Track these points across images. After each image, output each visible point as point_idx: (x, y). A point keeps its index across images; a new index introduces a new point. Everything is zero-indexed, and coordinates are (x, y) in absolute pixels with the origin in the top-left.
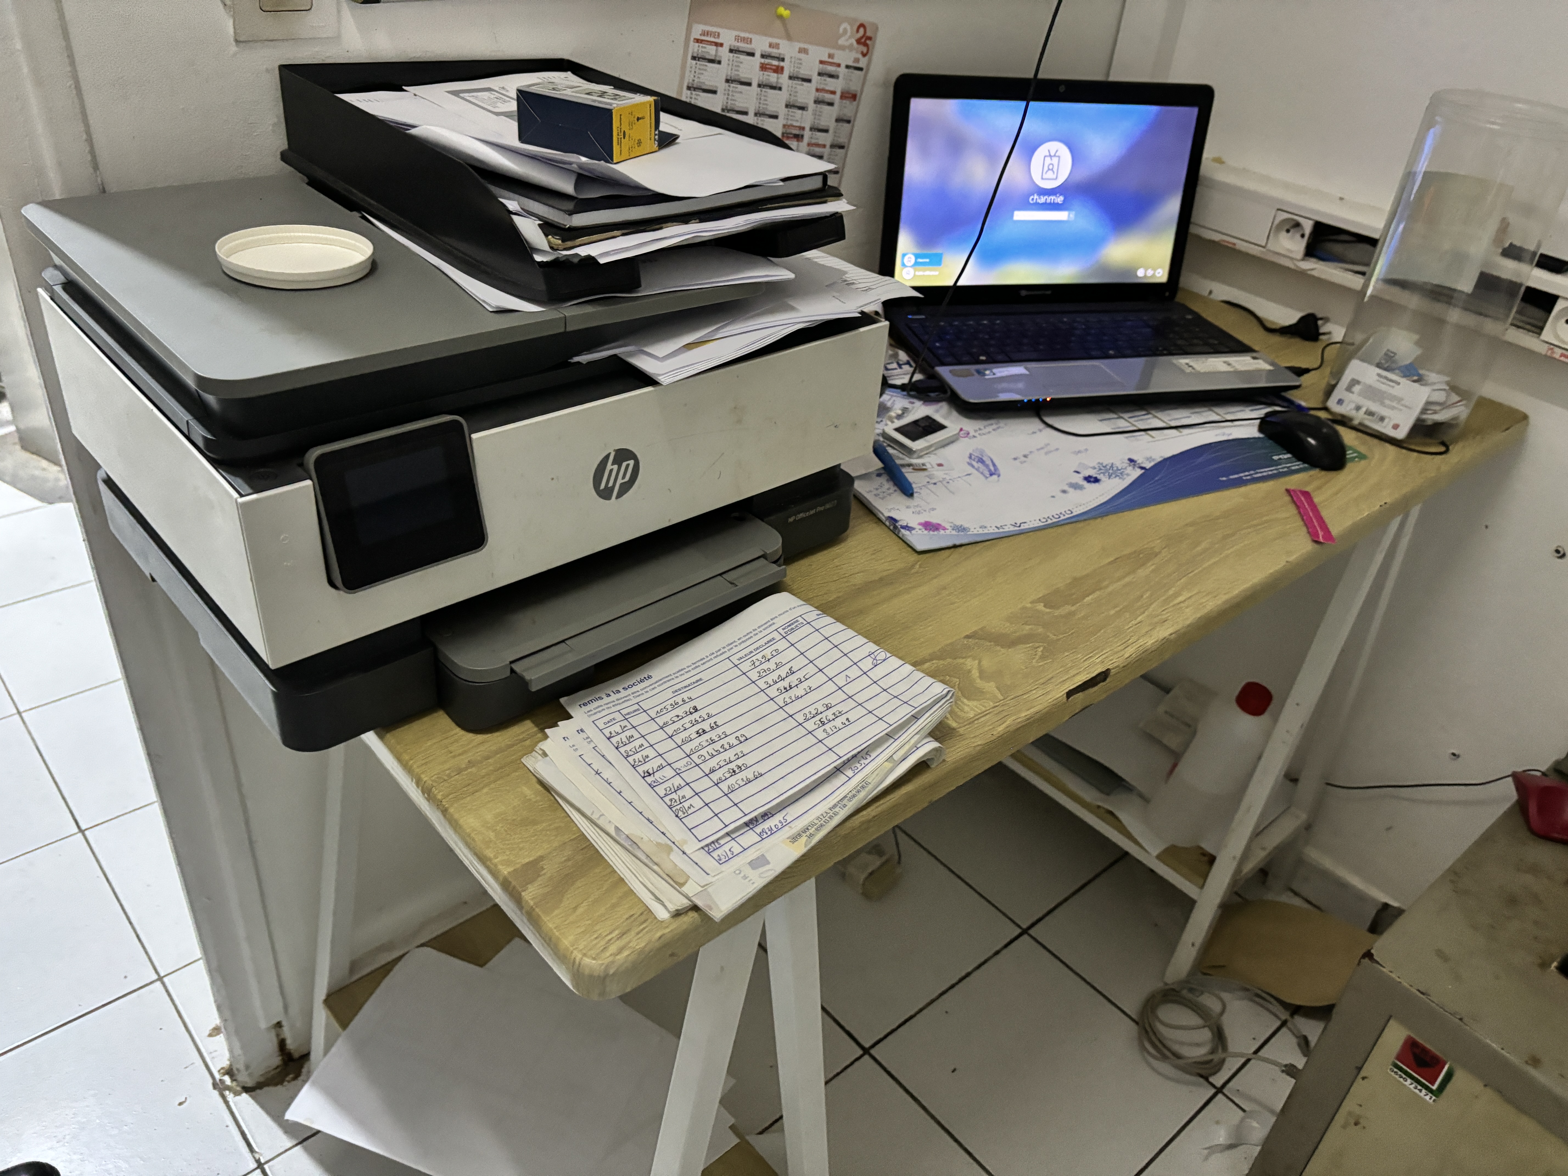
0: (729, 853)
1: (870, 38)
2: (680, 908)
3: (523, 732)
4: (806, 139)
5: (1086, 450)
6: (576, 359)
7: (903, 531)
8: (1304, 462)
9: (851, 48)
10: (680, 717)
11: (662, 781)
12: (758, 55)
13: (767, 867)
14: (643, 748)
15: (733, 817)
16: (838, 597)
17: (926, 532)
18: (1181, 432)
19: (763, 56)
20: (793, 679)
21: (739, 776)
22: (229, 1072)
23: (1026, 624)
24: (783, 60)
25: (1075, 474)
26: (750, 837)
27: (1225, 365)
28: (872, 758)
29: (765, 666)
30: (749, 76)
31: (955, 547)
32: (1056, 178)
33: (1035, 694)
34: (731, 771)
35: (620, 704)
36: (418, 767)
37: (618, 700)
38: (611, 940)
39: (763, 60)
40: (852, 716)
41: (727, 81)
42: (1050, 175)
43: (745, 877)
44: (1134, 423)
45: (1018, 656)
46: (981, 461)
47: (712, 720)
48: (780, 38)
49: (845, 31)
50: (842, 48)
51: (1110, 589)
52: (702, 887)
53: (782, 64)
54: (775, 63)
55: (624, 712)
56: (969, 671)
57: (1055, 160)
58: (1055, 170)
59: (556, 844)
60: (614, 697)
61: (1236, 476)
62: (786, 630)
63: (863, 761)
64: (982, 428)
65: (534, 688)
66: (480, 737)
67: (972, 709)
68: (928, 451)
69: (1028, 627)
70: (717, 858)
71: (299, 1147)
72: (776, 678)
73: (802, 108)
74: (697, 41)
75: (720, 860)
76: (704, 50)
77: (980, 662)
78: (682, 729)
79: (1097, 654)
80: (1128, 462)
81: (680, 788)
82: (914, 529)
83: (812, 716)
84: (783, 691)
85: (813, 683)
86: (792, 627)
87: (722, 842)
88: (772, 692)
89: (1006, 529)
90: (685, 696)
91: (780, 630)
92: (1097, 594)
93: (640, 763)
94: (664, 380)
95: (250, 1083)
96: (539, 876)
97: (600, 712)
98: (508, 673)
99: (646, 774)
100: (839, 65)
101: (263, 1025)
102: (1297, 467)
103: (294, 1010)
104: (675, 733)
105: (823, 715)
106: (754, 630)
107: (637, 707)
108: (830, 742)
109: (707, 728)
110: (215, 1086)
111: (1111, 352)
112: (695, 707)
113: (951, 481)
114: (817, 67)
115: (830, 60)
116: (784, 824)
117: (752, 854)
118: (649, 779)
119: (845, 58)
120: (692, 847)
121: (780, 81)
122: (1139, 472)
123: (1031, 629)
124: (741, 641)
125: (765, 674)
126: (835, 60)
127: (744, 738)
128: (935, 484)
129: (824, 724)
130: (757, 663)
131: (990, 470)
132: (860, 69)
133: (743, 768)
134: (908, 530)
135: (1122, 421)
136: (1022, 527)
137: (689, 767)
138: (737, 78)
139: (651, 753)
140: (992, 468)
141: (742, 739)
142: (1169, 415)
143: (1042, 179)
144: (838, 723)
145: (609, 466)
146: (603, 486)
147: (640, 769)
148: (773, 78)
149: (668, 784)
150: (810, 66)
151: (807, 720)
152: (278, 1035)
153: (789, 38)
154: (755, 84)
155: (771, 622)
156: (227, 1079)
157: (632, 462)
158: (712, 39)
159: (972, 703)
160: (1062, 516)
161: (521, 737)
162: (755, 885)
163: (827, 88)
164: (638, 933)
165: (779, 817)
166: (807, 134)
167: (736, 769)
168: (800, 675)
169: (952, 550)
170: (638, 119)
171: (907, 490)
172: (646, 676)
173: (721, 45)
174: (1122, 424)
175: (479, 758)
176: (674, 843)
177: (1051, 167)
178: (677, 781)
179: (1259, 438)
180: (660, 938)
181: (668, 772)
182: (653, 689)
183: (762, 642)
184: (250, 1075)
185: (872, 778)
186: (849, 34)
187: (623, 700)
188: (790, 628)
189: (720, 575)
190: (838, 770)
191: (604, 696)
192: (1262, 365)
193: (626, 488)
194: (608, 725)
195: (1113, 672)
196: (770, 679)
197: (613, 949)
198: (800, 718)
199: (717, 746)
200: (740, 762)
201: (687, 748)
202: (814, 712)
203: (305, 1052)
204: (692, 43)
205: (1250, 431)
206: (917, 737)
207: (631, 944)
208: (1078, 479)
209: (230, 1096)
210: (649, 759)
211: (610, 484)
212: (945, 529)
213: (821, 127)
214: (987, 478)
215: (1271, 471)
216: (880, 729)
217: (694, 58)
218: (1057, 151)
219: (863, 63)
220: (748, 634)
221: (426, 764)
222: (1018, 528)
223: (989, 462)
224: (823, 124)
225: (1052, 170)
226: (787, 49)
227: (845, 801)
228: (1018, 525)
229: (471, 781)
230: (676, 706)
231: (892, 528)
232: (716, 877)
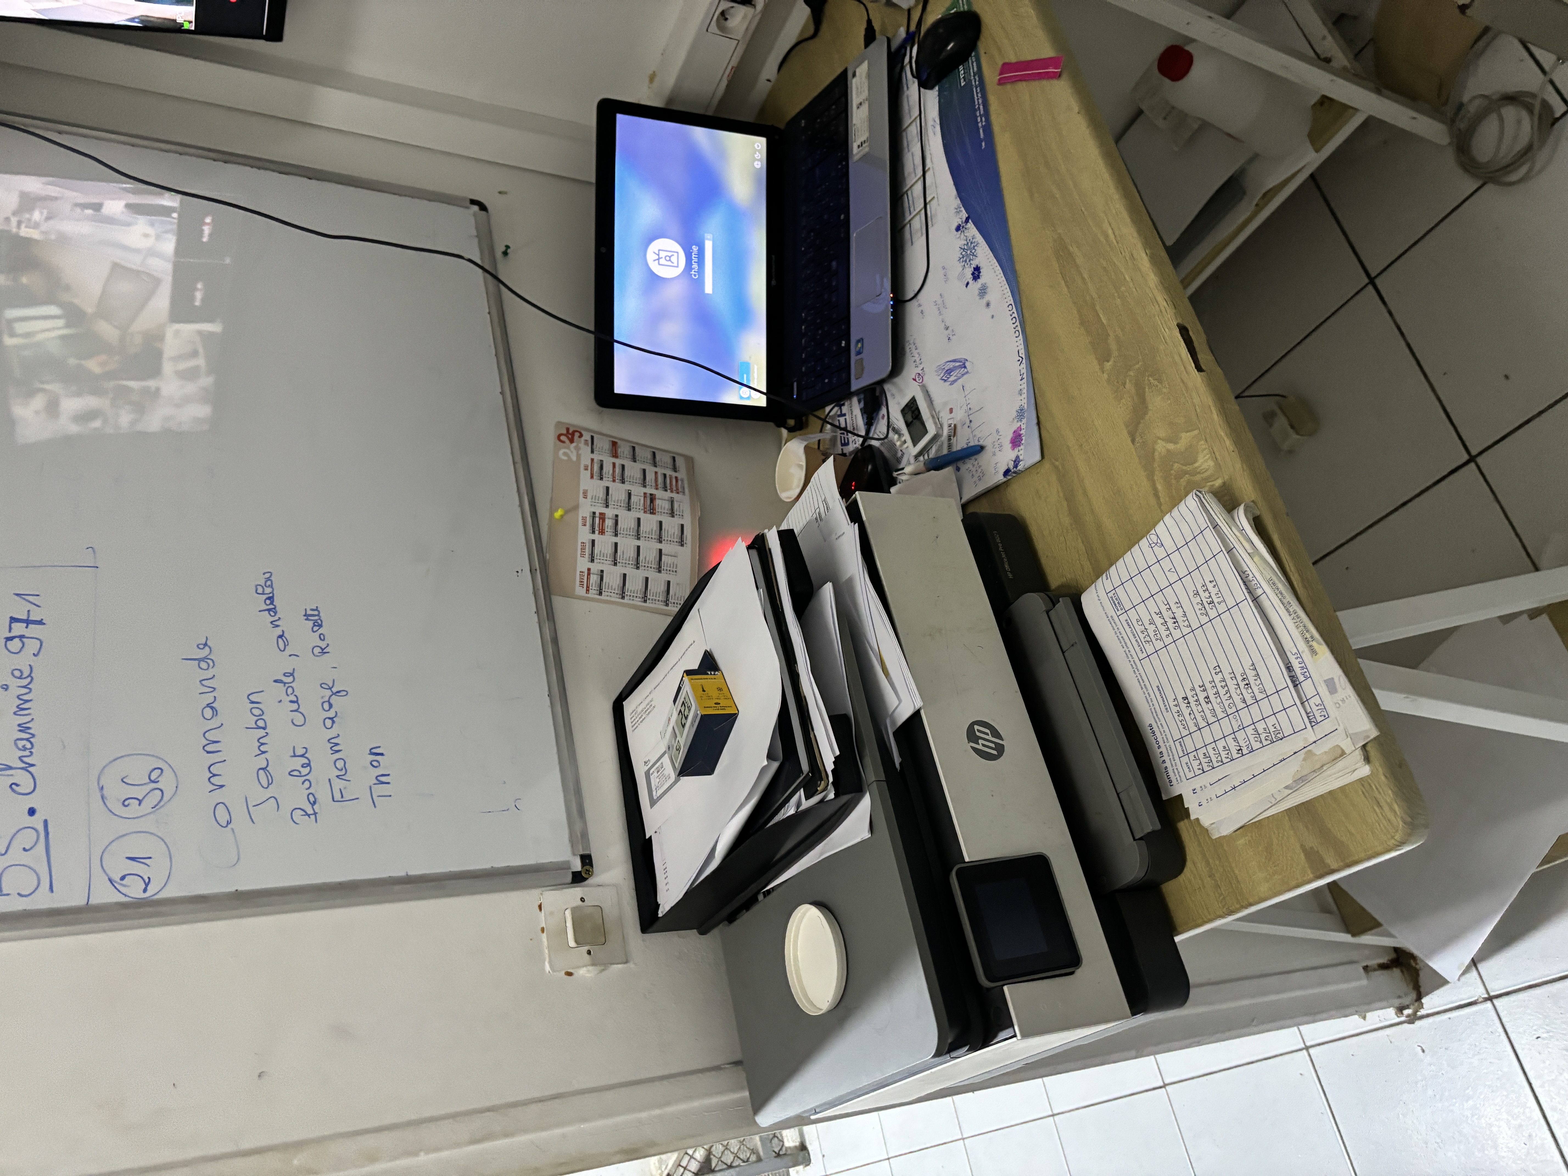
0: (1319, 707)
1: (568, 429)
2: (1363, 757)
3: (1188, 832)
4: (654, 491)
5: (944, 268)
6: (898, 766)
7: (1019, 468)
8: (970, 55)
9: (577, 449)
10: (1191, 712)
11: (1248, 742)
12: (593, 537)
13: (1336, 680)
14: (1216, 748)
15: (1288, 697)
16: (1083, 542)
17: (1022, 447)
18: (929, 169)
19: (593, 532)
20: (1167, 615)
21: (1252, 682)
22: (1400, 1010)
23: (1124, 384)
24: (594, 513)
25: (968, 286)
26: (1307, 687)
27: (861, 108)
28: (1248, 569)
29: (1152, 634)
30: (610, 545)
31: (1039, 424)
32: (677, 253)
33: (1196, 400)
34: (1246, 686)
35: (1173, 755)
36: (1210, 914)
37: (1169, 756)
38: (1382, 815)
39: (597, 532)
40: (1208, 578)
41: (615, 564)
42: (674, 259)
43: (1343, 700)
44: (917, 211)
45: (1157, 403)
46: (949, 372)
47: (1198, 689)
48: (578, 515)
49: (565, 454)
50: (579, 456)
51: (1095, 296)
52: (1347, 737)
53: (597, 515)
54: (597, 520)
55: (1181, 754)
56: (1168, 451)
57: (662, 254)
58: (670, 254)
59: (1292, 832)
60: (1166, 758)
61: (981, 131)
62: (1119, 609)
63: (1250, 577)
64: (913, 359)
65: (1158, 827)
66: (1189, 864)
67: (1206, 461)
68: (936, 417)
69: (1128, 385)
70: (1323, 718)
71: (1480, 968)
72: (1164, 628)
73: (630, 495)
74: (587, 591)
75: (1325, 716)
76: (594, 586)
77: (1160, 439)
78: (1202, 714)
79: (1161, 331)
80: (960, 232)
81: (1256, 730)
82: (1018, 457)
83: (1203, 609)
84: (1177, 624)
85: (1172, 600)
86: (1116, 603)
87: (1309, 710)
88: (1177, 634)
89: (1024, 371)
90: (1172, 704)
91: (1119, 613)
92: (1098, 308)
93: (1230, 754)
94: (919, 704)
95: (1414, 995)
96: (1318, 852)
97: (1179, 772)
98: (1142, 842)
99: (1240, 752)
100: (592, 460)
101: (1364, 982)
102: (975, 64)
103: (1354, 955)
104: (1206, 720)
105: (1205, 601)
106: (1116, 634)
107: (1177, 743)
108: (1231, 602)
109: (1205, 694)
110: (1411, 1022)
111: (842, 217)
112: (1183, 698)
113: (969, 406)
114: (596, 482)
115: (589, 468)
116: (1299, 656)
117: (1323, 690)
118: (1245, 751)
119: (586, 456)
120: (1310, 735)
121: (610, 516)
122: (970, 225)
123: (1130, 381)
124: (1125, 646)
125: (1158, 635)
126: (589, 463)
127: (1217, 668)
128: (971, 421)
129: (1213, 602)
130: (1148, 639)
131: (960, 367)
132: (592, 438)
133: (1245, 676)
134: (1019, 462)
135: (913, 222)
136: (1023, 356)
137: (1238, 718)
138: (612, 556)
139: (1221, 744)
140: (958, 364)
141: (1218, 670)
142: (909, 174)
143: (677, 267)
144: (1213, 591)
145: (980, 747)
146: (995, 752)
147: (1235, 756)
148: (609, 523)
149: (1251, 738)
150: (595, 488)
151: (1207, 614)
152: (1375, 970)
153: (576, 508)
154: (615, 539)
155: (1110, 618)
156: (1407, 1012)
157: (976, 727)
158: (585, 578)
159: (1201, 460)
160: (1013, 316)
161: (1192, 834)
162: (1351, 695)
163: (611, 472)
164: (1379, 792)
165: (1292, 659)
166: (649, 490)
167: (1245, 683)
168: (1163, 609)
169: (1041, 427)
170: (704, 691)
171: (977, 450)
172: (1150, 728)
173: (589, 570)
174: (917, 224)
175: (1208, 869)
176: (1305, 748)
177: (668, 258)
178: (1250, 730)
179: (939, 91)
180: (1386, 777)
181: (1240, 735)
182: (1162, 726)
183: (1128, 630)
184: (1406, 995)
185: (1267, 575)
186: (566, 451)
187: (1170, 752)
188: (1117, 605)
189: (1063, 652)
190: (1255, 600)
191: (1165, 765)
192: (862, 70)
193: (996, 733)
194: (1191, 769)
195: (1180, 321)
196: (1164, 633)
197: (1390, 815)
198: (1204, 619)
199: (1222, 692)
200: (1239, 678)
201: (1221, 715)
202: (1200, 607)
203: (1393, 950)
204: (589, 595)
205: (932, 98)
206: (1233, 529)
207: (1389, 801)
208: (975, 286)
209: (1422, 1012)
210: (1226, 746)
211: (993, 745)
212: (1020, 428)
213: (642, 477)
214: (967, 372)
215: (977, 93)
216: (1223, 560)
217: (600, 594)
218: (654, 253)
219: (587, 436)
220: (1119, 639)
221: (1207, 909)
222: (1024, 361)
223: (952, 365)
224: (639, 475)
225: (670, 257)
226: (585, 511)
227: (1285, 601)
228: (1021, 359)
229: (1227, 880)
230: (1180, 713)
231: (1015, 475)
232: (1340, 722)
